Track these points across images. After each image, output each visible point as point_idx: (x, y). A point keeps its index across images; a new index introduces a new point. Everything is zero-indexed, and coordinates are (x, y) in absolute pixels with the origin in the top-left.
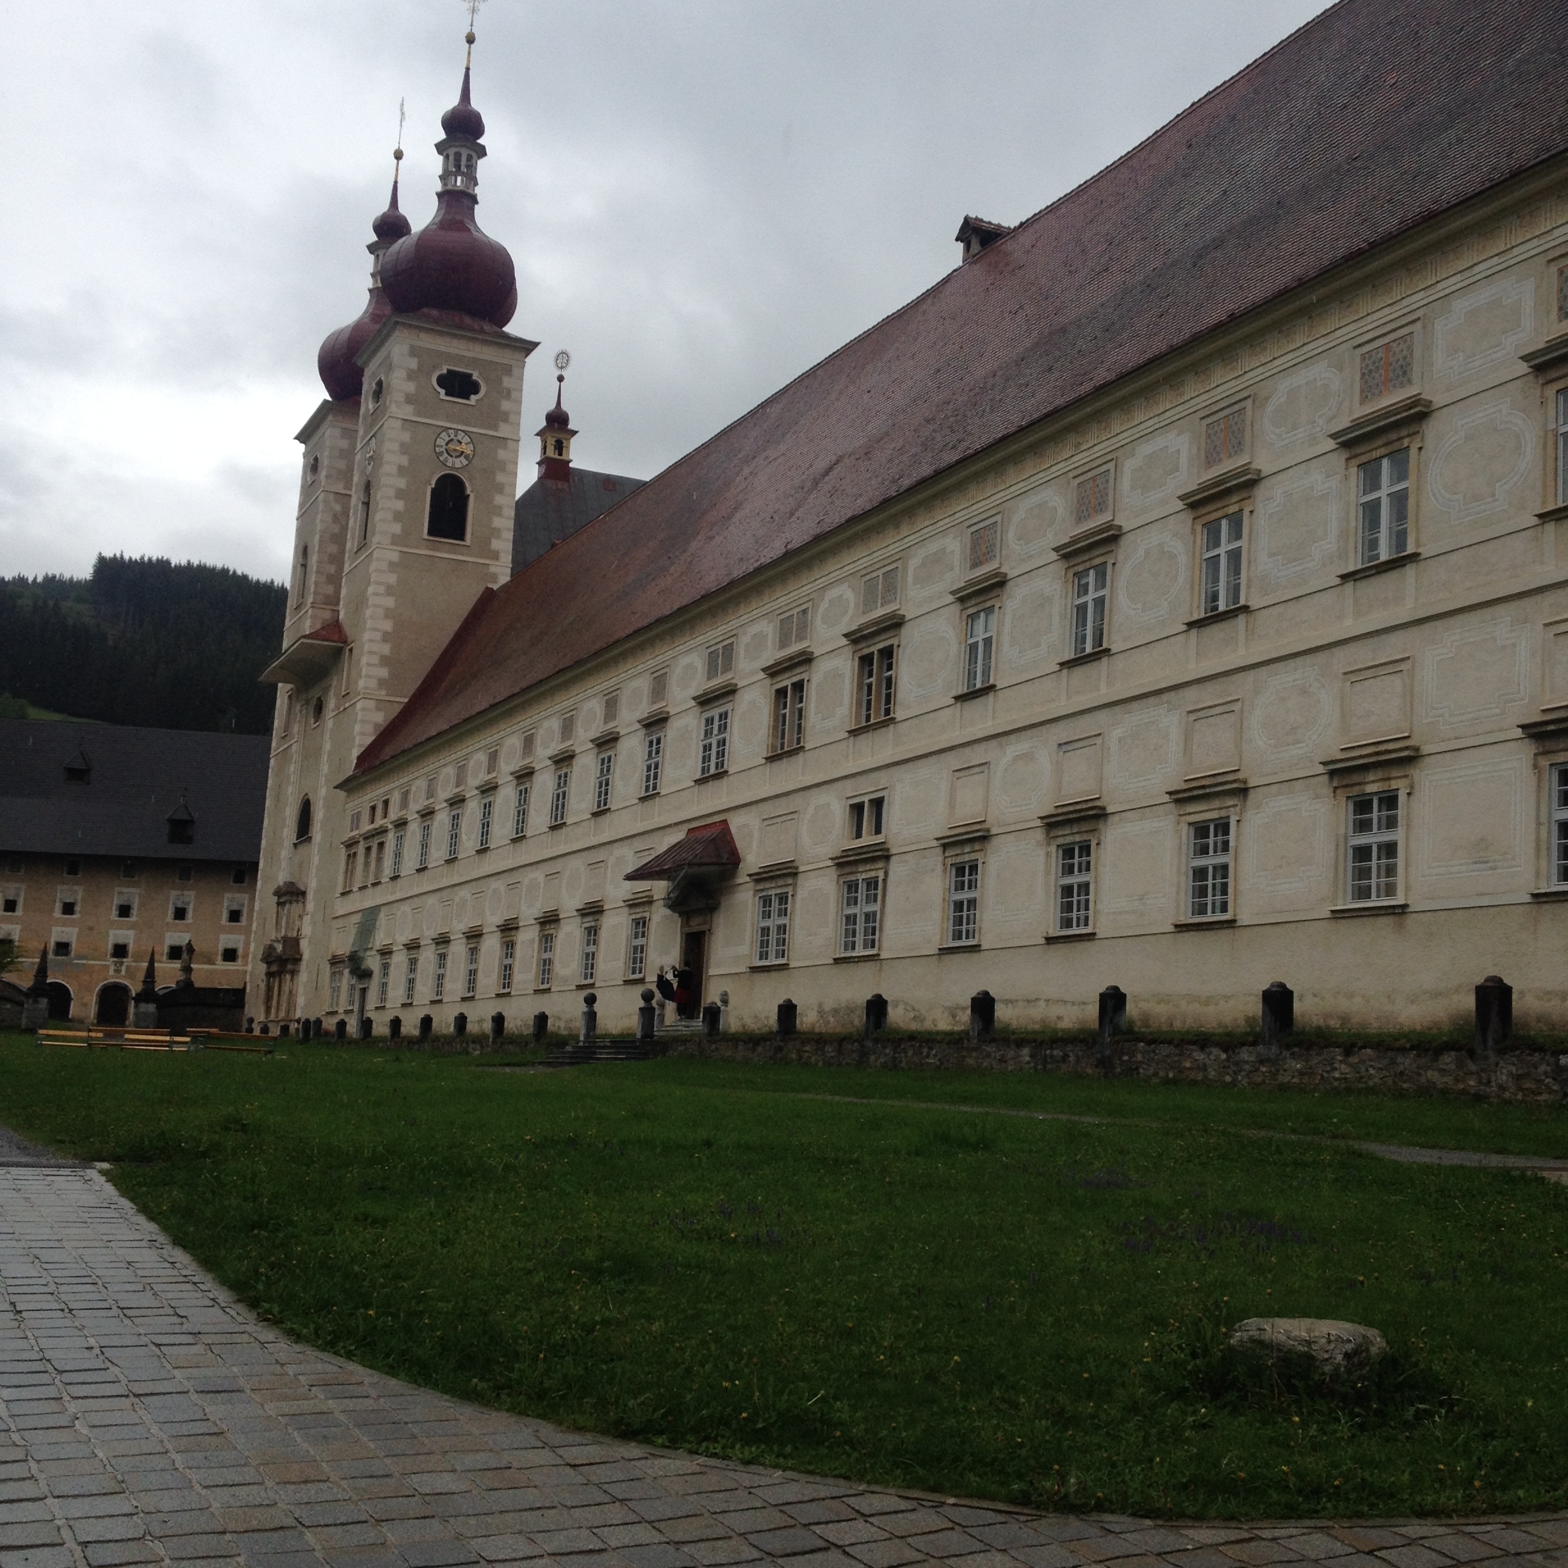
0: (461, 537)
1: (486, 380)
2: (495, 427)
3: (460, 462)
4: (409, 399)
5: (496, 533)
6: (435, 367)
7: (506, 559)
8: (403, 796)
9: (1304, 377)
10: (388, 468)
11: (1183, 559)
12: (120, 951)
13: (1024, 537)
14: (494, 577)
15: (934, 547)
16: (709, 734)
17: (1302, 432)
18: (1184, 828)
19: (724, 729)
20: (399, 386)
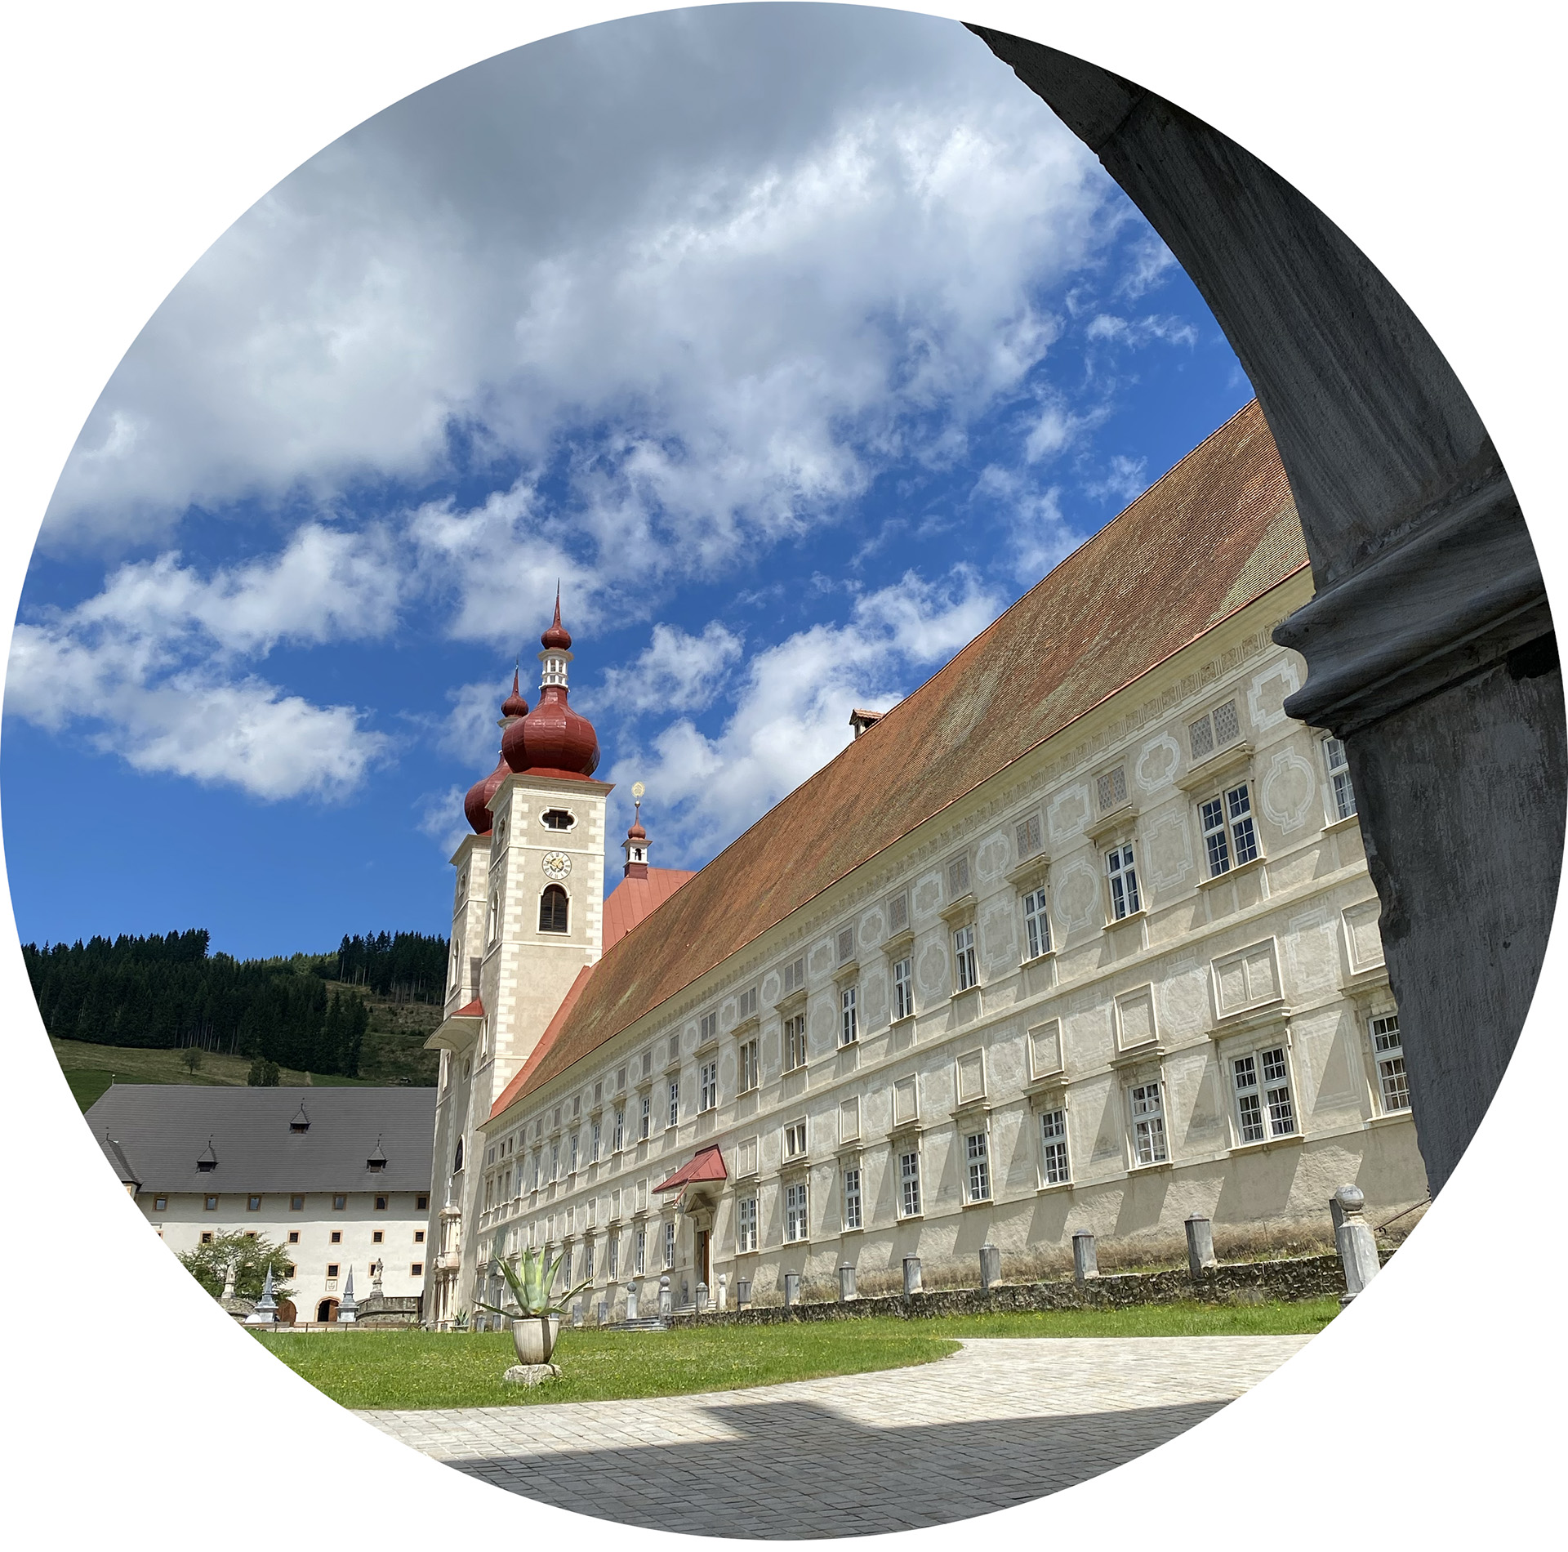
0: (565, 929)
1: (578, 814)
2: (586, 848)
3: (560, 875)
4: (523, 833)
5: (590, 924)
6: (541, 808)
7: (598, 943)
8: (523, 1134)
9: (990, 840)
10: (510, 884)
11: (946, 954)
12: (333, 1270)
13: (867, 939)
14: (590, 957)
15: (820, 945)
16: (706, 1080)
17: (994, 875)
18: (962, 1137)
19: (713, 1076)
20: (517, 823)
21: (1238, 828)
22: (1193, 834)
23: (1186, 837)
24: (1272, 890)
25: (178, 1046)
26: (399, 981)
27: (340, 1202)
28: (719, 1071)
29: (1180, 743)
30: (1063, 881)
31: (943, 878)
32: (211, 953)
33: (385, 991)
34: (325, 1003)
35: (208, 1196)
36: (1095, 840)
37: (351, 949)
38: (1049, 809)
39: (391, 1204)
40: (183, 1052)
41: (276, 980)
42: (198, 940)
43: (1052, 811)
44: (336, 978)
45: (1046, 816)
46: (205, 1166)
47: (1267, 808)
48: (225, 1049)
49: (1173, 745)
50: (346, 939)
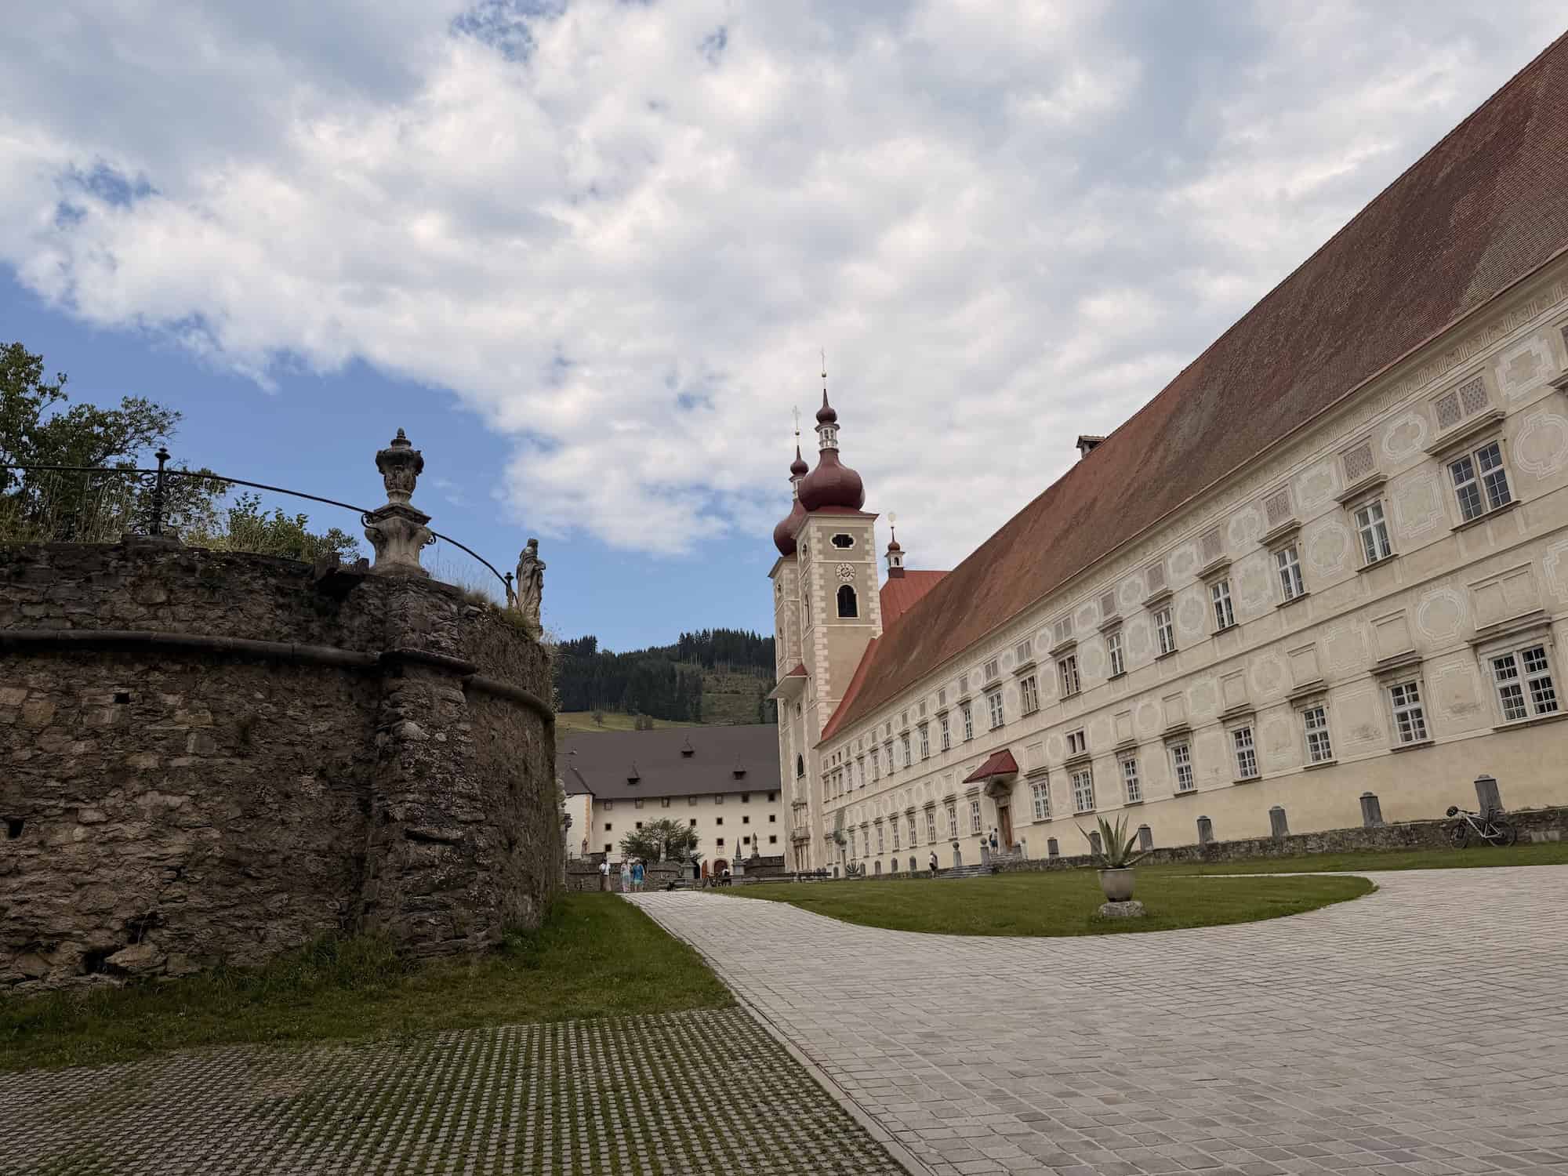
0: (855, 615)
1: (856, 537)
2: (864, 559)
3: (849, 579)
4: (821, 552)
5: (872, 610)
6: (830, 535)
7: (879, 622)
8: (848, 749)
9: (1242, 515)
10: (816, 587)
11: (1204, 604)
12: (720, 842)
13: (1128, 599)
14: (874, 633)
15: (1085, 606)
16: (993, 706)
17: (1247, 540)
18: (1229, 734)
19: (999, 703)
20: (815, 546)
21: (1490, 480)
22: (1443, 487)
23: (1437, 491)
24: (1527, 524)
25: (588, 710)
26: (719, 660)
27: (719, 797)
28: (1004, 698)
29: (1427, 418)
30: (1315, 539)
31: (1198, 547)
32: (599, 650)
33: (711, 666)
34: (674, 676)
35: (636, 800)
36: (1344, 504)
37: (687, 641)
38: (1297, 485)
39: (752, 799)
40: (591, 714)
41: (641, 663)
42: (589, 643)
43: (1298, 487)
44: (678, 661)
45: (1294, 491)
46: (633, 781)
47: (1519, 460)
48: (616, 710)
49: (1419, 421)
50: (682, 635)
